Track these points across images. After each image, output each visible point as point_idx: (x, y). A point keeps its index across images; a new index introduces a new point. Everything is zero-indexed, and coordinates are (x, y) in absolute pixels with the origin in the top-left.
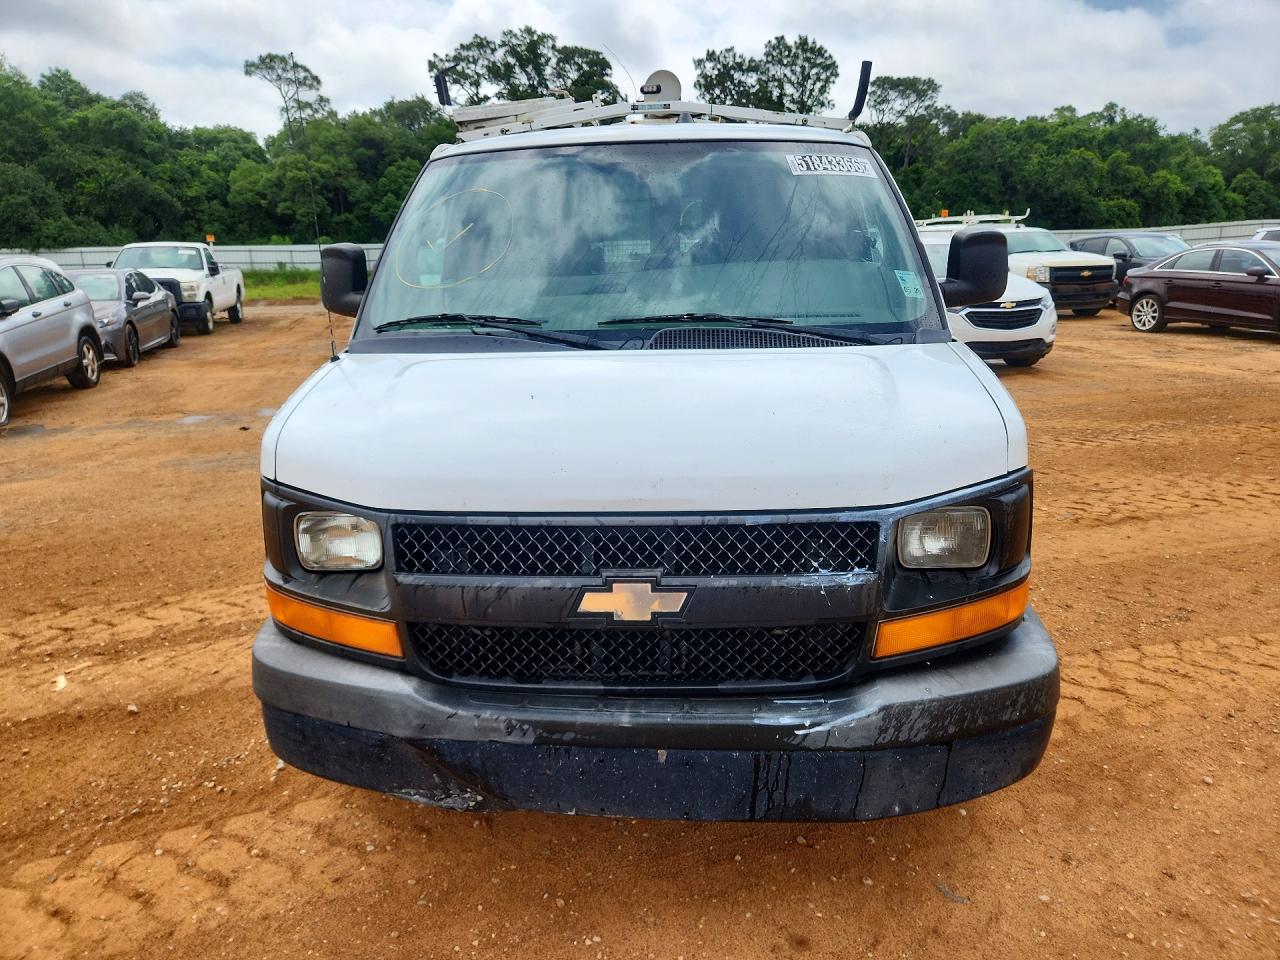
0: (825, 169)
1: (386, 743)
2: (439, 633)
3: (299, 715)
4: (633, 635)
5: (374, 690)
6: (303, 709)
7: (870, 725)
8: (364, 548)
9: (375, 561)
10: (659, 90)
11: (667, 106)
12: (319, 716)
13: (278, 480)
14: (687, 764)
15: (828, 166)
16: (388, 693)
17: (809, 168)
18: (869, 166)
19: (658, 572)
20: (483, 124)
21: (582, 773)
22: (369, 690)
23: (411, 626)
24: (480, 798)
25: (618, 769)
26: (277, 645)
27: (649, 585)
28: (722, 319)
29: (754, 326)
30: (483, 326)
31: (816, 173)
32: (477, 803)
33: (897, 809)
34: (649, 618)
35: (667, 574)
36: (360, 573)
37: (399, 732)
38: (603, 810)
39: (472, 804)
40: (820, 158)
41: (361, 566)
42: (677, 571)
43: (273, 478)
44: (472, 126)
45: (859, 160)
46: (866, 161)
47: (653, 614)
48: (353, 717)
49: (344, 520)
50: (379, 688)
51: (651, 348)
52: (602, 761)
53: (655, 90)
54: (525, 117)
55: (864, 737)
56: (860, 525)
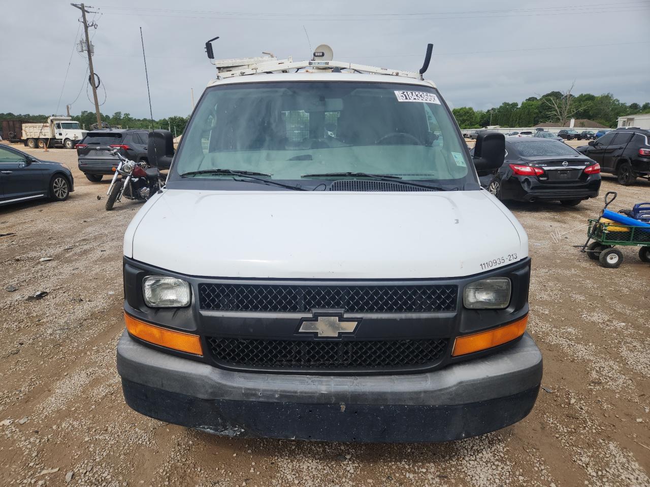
0: (415, 99)
1: (193, 401)
2: (223, 342)
3: (144, 385)
4: (328, 343)
5: (187, 373)
6: (146, 382)
7: (452, 392)
8: (180, 295)
9: (186, 302)
10: (323, 55)
11: (327, 63)
12: (155, 386)
13: (134, 258)
14: (356, 413)
15: (416, 97)
16: (195, 375)
17: (406, 99)
18: (436, 98)
19: (342, 311)
20: (231, 69)
21: (300, 417)
22: (184, 373)
23: (208, 338)
24: (243, 430)
25: (319, 416)
26: (131, 347)
27: (337, 318)
28: (366, 176)
29: (383, 180)
30: (240, 176)
31: (410, 101)
32: (241, 433)
33: (464, 435)
34: (336, 335)
35: (347, 311)
36: (178, 308)
37: (201, 396)
38: (310, 437)
39: (238, 433)
40: (412, 93)
41: (179, 305)
42: (351, 310)
43: (131, 257)
44: (225, 70)
45: (432, 95)
46: (435, 96)
47: (339, 333)
48: (175, 388)
49: (170, 280)
50: (190, 372)
51: (330, 190)
52: (310, 411)
53: (321, 54)
54: (253, 67)
55: (449, 398)
56: (448, 287)
